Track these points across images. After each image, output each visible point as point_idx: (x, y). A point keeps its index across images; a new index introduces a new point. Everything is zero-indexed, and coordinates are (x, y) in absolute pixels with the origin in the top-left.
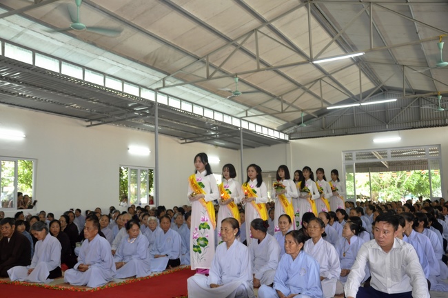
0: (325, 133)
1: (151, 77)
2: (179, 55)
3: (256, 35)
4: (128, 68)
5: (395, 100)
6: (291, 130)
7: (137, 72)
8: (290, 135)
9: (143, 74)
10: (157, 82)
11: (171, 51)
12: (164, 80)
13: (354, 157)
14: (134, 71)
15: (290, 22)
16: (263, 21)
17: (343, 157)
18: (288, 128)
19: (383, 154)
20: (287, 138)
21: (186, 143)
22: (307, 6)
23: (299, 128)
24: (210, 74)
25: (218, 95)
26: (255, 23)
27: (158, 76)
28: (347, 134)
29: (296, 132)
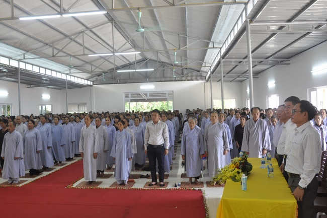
0: (114, 81)
1: (16, 52)
2: (36, 42)
3: (83, 34)
4: (3, 48)
5: (153, 70)
6: (94, 79)
7: (8, 50)
8: (93, 82)
9: (11, 51)
10: (19, 55)
11: (32, 40)
12: (24, 54)
13: (130, 95)
14: (6, 49)
15: (102, 28)
16: (87, 28)
17: (124, 96)
18: (92, 78)
19: (146, 94)
20: (91, 83)
21: (30, 87)
22: (112, 23)
23: (99, 78)
24: (55, 54)
25: (55, 61)
26: (83, 28)
27: (20, 52)
28: (126, 83)
29: (97, 80)
